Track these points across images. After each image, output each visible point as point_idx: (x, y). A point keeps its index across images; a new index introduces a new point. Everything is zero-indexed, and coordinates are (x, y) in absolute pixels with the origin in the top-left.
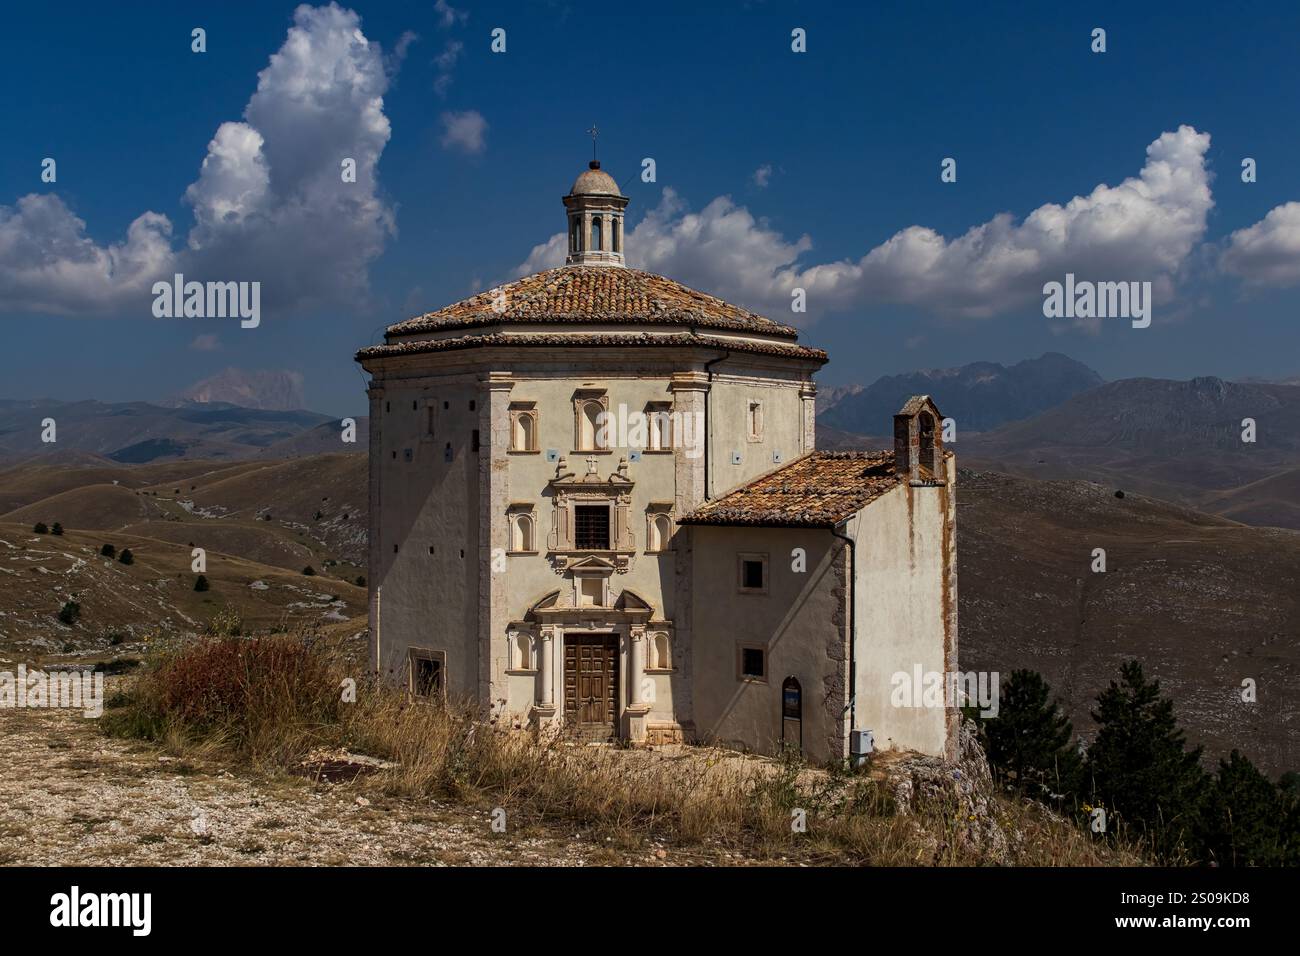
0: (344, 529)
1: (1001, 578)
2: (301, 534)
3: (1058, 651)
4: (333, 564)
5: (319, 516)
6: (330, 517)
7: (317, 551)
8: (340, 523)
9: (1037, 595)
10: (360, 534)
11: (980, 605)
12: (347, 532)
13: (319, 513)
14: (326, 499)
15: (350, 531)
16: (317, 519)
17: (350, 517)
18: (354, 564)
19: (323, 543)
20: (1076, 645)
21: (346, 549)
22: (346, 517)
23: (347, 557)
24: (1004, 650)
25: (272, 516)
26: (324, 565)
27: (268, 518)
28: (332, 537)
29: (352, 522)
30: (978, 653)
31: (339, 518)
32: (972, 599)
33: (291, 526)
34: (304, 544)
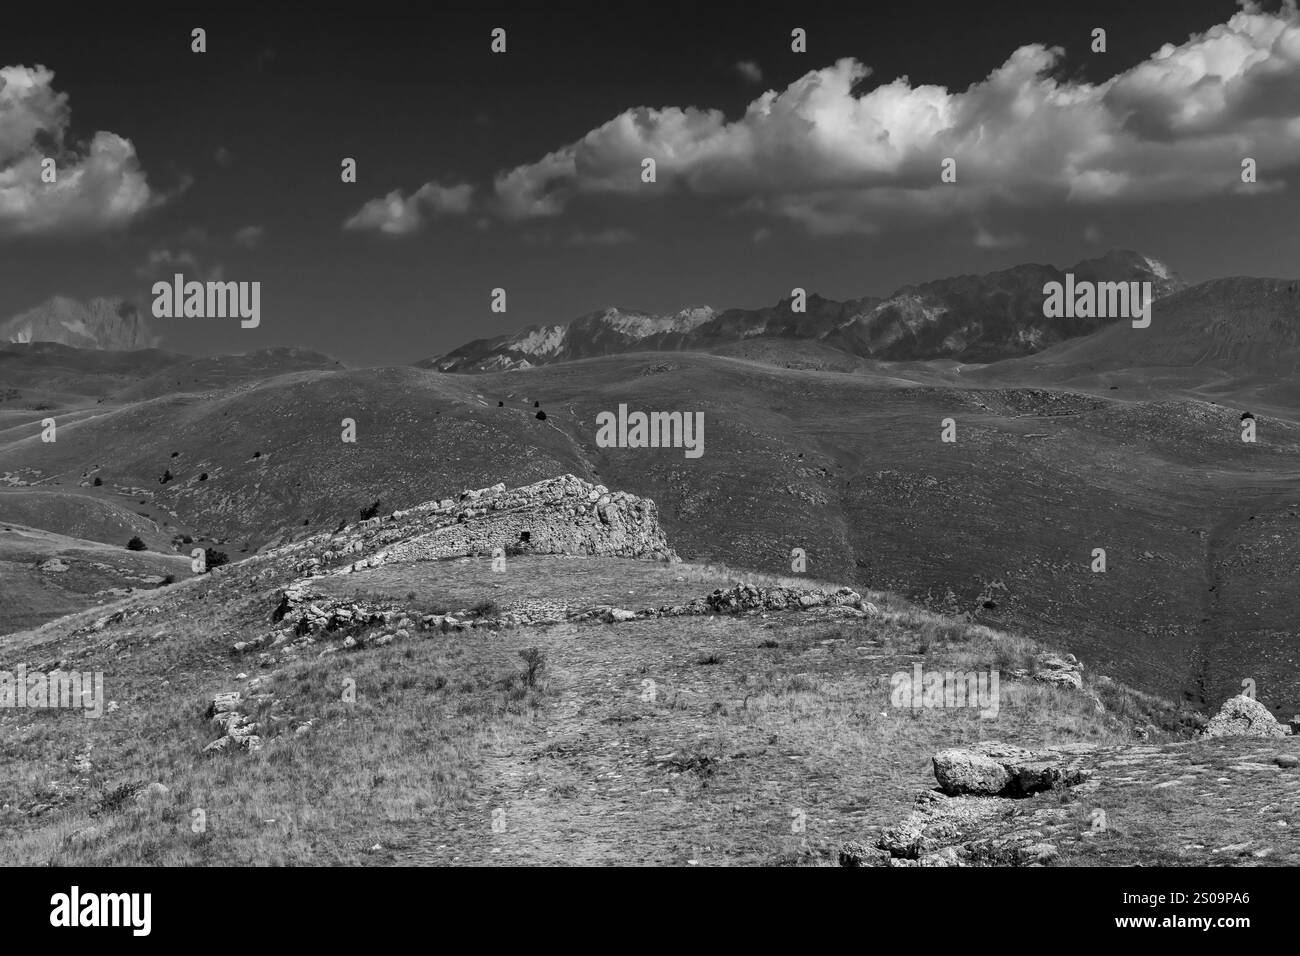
0: (201, 495)
1: (1097, 533)
2: (142, 503)
3: (1181, 630)
4: (188, 541)
5: (168, 477)
6: (184, 477)
7: (165, 524)
8: (195, 486)
9: (1147, 554)
10: (224, 501)
11: (1071, 569)
12: (206, 496)
13: (167, 472)
14: (175, 455)
15: (210, 495)
16: (165, 482)
17: (210, 477)
18: (216, 541)
19: (174, 514)
20: (1205, 620)
21: (204, 520)
22: (204, 477)
23: (207, 531)
24: (1107, 630)
25: (103, 479)
26: (174, 543)
27: (98, 482)
28: (184, 505)
29: (212, 484)
30: (1073, 635)
31: (195, 479)
32: (1060, 563)
33: (130, 492)
34: (148, 516)
